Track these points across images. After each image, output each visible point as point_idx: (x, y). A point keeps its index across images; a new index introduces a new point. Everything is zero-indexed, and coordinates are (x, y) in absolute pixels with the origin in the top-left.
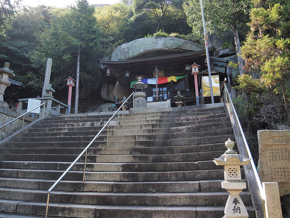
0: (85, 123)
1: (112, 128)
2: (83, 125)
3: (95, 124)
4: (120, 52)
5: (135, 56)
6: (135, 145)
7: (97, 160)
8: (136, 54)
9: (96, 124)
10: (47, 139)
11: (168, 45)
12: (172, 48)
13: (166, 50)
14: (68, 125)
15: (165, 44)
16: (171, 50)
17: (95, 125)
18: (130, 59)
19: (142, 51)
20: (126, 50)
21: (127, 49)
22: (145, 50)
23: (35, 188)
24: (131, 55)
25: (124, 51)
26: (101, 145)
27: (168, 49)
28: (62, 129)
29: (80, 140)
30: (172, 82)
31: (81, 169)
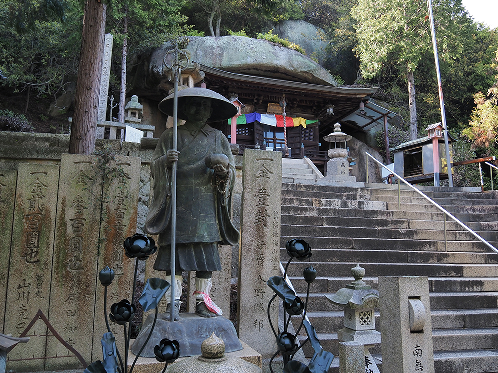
0: (331, 200)
1: (391, 216)
2: (329, 204)
3: (349, 203)
4: (204, 51)
5: (234, 66)
6: (473, 247)
7: (465, 273)
8: (236, 63)
9: (351, 204)
10: (315, 230)
11: (295, 63)
12: (299, 70)
13: (288, 70)
14: (300, 201)
15: (290, 60)
16: (297, 73)
17: (349, 205)
18: (222, 68)
19: (250, 61)
20: (216, 51)
21: (219, 49)
22: (256, 62)
23: (458, 325)
24: (225, 62)
25: (212, 51)
26: (428, 246)
27: (292, 69)
28: (305, 210)
29: (375, 235)
30: (301, 126)
31: (467, 289)
